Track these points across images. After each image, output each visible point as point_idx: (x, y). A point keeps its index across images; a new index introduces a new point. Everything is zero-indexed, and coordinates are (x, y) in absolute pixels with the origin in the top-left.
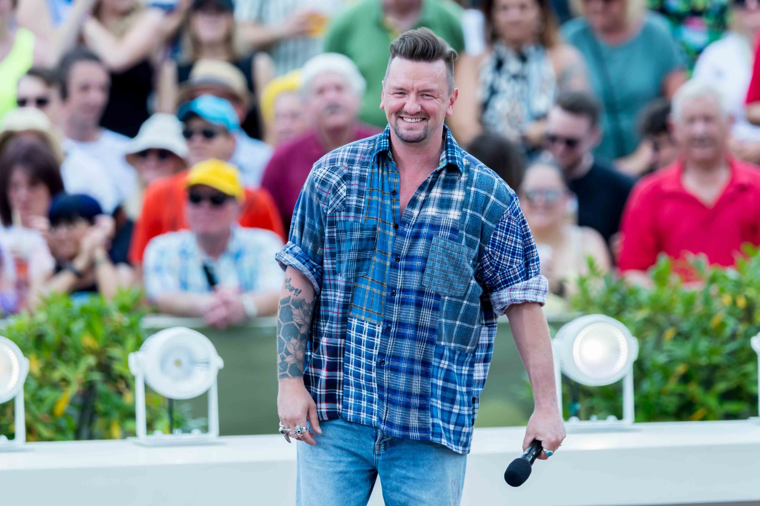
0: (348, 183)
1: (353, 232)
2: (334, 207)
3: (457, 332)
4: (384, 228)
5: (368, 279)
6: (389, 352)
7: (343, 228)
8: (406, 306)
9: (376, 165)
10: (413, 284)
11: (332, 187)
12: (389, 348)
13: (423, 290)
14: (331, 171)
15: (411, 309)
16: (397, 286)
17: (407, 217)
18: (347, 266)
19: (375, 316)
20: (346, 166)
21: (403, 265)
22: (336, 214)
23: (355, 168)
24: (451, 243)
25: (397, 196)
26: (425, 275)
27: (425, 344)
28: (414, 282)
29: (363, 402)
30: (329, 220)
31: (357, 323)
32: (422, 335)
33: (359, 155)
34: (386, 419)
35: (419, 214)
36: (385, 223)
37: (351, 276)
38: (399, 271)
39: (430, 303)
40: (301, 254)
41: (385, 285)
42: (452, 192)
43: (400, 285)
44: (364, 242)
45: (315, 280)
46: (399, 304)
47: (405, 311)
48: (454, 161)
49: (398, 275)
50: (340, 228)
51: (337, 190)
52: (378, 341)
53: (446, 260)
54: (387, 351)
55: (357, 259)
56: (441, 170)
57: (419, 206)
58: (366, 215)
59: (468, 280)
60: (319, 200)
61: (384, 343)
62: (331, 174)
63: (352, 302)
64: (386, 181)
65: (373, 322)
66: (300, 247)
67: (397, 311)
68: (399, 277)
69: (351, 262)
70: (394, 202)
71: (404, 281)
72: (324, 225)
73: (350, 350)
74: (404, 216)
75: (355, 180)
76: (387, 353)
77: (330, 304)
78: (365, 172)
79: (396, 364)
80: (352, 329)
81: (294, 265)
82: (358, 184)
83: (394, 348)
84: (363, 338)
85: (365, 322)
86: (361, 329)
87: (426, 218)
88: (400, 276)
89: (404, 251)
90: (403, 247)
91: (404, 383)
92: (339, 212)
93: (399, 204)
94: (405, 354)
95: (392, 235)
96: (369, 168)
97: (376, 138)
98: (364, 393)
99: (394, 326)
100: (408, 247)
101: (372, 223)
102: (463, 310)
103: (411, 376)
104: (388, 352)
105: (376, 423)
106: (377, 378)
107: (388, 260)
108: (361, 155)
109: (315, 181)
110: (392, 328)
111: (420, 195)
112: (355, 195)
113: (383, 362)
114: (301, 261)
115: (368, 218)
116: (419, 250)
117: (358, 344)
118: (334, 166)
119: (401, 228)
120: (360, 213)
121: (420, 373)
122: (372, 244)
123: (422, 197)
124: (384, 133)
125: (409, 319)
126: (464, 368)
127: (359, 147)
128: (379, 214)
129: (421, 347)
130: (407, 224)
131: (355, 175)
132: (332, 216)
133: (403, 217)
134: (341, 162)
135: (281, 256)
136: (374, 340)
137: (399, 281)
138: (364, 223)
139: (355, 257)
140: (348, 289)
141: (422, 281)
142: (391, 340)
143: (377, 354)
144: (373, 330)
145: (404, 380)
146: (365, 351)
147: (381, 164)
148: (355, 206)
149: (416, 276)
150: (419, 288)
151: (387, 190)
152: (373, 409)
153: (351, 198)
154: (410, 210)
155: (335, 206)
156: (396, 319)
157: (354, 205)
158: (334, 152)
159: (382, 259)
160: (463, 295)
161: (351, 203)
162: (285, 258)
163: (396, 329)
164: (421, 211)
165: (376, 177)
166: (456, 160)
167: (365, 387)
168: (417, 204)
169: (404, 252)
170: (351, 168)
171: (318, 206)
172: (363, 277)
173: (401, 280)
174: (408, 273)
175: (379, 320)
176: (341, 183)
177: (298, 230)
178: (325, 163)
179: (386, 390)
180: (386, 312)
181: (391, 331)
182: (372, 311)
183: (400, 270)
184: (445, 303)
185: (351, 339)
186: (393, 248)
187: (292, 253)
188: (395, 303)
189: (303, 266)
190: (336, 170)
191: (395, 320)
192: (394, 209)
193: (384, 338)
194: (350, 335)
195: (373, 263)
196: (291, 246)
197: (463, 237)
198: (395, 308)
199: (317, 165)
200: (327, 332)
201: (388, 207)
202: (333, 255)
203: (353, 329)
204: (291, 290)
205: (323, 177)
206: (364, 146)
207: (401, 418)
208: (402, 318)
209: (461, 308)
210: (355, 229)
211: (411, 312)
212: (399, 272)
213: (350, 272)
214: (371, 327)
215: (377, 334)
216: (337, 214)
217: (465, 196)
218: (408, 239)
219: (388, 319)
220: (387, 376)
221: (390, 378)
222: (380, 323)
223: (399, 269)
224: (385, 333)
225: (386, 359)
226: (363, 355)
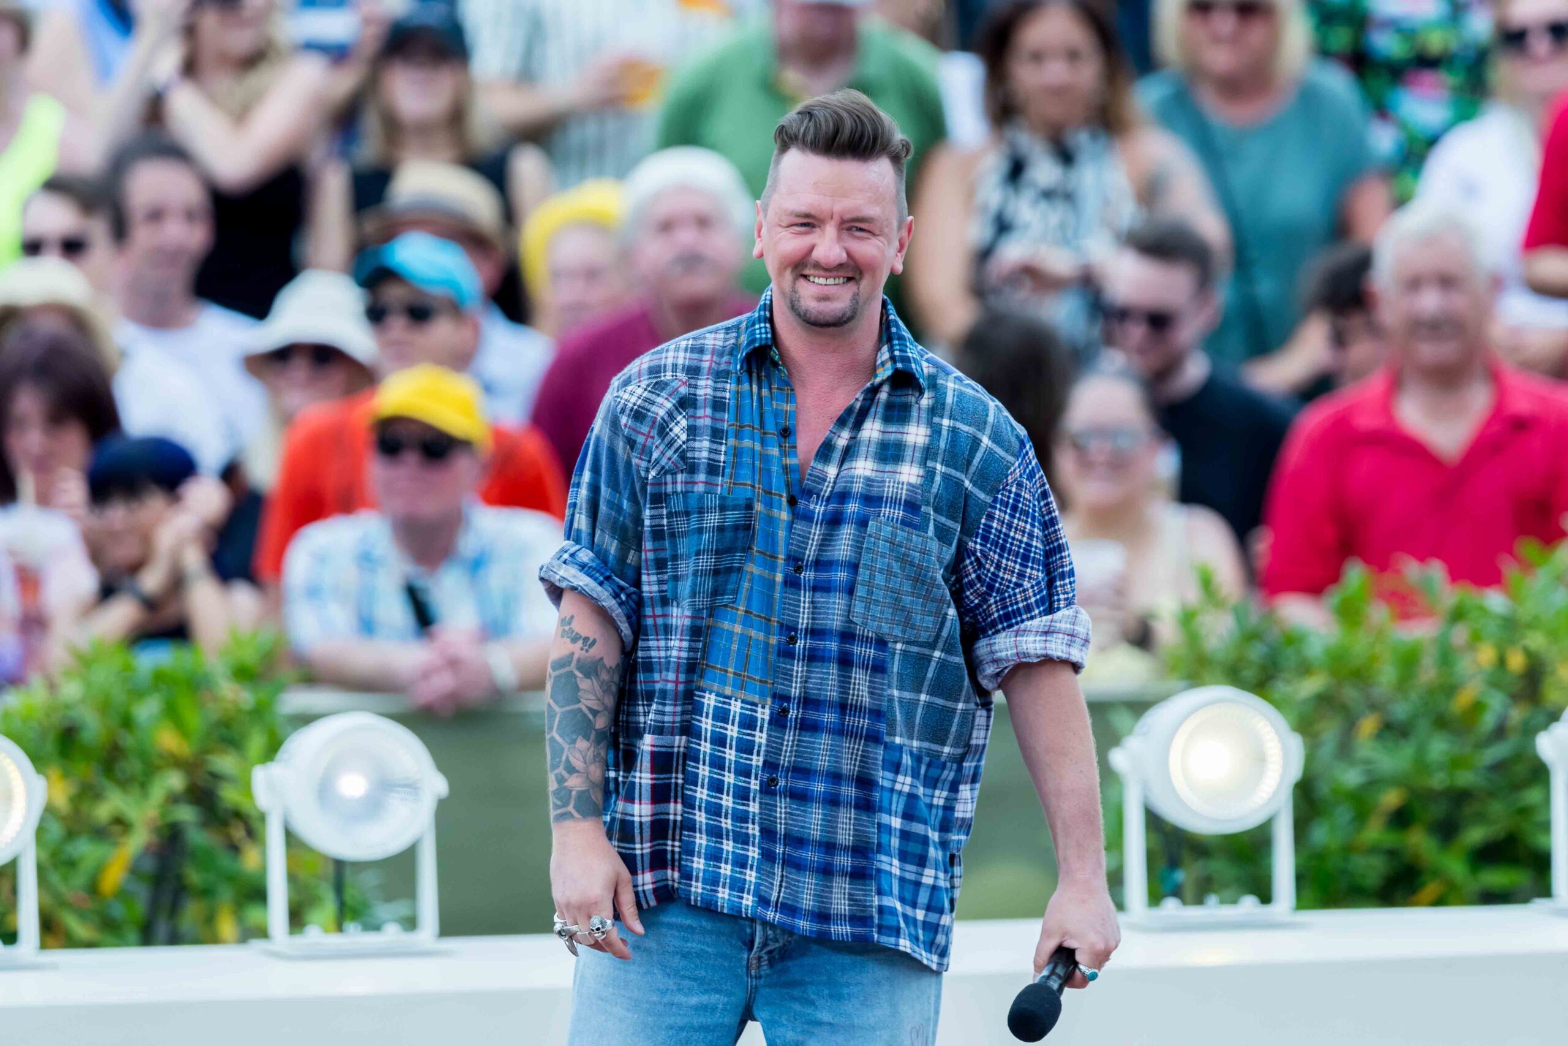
0: (689, 414)
1: (704, 513)
2: (663, 464)
3: (923, 718)
4: (769, 505)
5: (737, 609)
6: (787, 759)
7: (681, 508)
8: (819, 664)
9: (745, 376)
10: (834, 620)
11: (657, 423)
12: (786, 751)
13: (852, 631)
14: (653, 390)
15: (831, 671)
16: (798, 622)
17: (814, 481)
18: (694, 585)
19: (755, 688)
20: (684, 380)
21: (809, 580)
22: (665, 478)
23: (701, 383)
24: (905, 532)
25: (792, 438)
26: (855, 600)
27: (863, 741)
28: (834, 614)
29: (723, 865)
30: (653, 492)
31: (716, 701)
32: (856, 724)
33: (707, 357)
34: (780, 900)
35: (838, 475)
36: (771, 493)
37: (703, 605)
38: (802, 592)
39: (866, 658)
40: (594, 565)
41: (774, 621)
42: (904, 428)
43: (805, 621)
44: (729, 535)
45: (624, 619)
46: (803, 660)
47: (819, 676)
48: (907, 364)
49: (800, 601)
50: (675, 508)
51: (668, 430)
52: (762, 738)
53: (896, 567)
54: (782, 758)
55: (714, 570)
56: (881, 385)
57: (838, 459)
58: (731, 479)
59: (942, 608)
60: (630, 451)
61: (774, 742)
62: (653, 397)
63: (703, 659)
64: (767, 408)
65: (750, 698)
66: (592, 551)
67: (799, 675)
68: (802, 605)
69: (701, 576)
70: (785, 451)
71: (813, 613)
72: (642, 502)
73: (699, 758)
74: (808, 480)
75: (705, 407)
76: (782, 762)
77: (656, 667)
78: (724, 390)
79: (801, 784)
80: (704, 715)
81: (581, 587)
82: (711, 415)
83: (796, 751)
84: (729, 733)
85: (733, 699)
86: (726, 714)
87: (852, 482)
88: (804, 602)
89: (810, 551)
90: (808, 543)
91: (819, 822)
92: (672, 474)
93: (795, 455)
94: (820, 763)
95: (786, 519)
96: (730, 384)
97: (740, 323)
98: (728, 846)
99: (795, 706)
100: (819, 542)
101: (743, 493)
102: (933, 670)
103: (834, 808)
104: (784, 760)
105: (750, 908)
106: (760, 814)
107: (779, 569)
108: (712, 357)
109: (620, 413)
110: (791, 711)
111: (839, 436)
112: (706, 438)
113: (773, 781)
114: (595, 579)
115: (734, 484)
116: (843, 547)
117: (719, 746)
118: (659, 379)
119: (802, 503)
120: (717, 475)
121: (853, 803)
122: (743, 537)
123: (843, 439)
124: (760, 310)
125: (827, 691)
126: (937, 792)
127: (706, 342)
128: (757, 477)
129: (853, 748)
130: (815, 496)
131: (703, 398)
132: (658, 483)
133: (806, 482)
134: (673, 372)
135: (552, 571)
136: (754, 736)
137: (804, 613)
138: (726, 495)
139: (710, 566)
140: (696, 632)
141: (849, 611)
142: (789, 736)
143: (760, 764)
144: (751, 715)
145: (820, 816)
146: (733, 758)
147: (754, 375)
148: (706, 461)
149: (837, 601)
150: (844, 627)
151: (770, 427)
152: (745, 880)
153: (697, 445)
154: (820, 466)
155: (663, 462)
156: (798, 691)
157: (705, 458)
158: (656, 353)
159: (766, 569)
160: (931, 640)
161: (697, 455)
162: (562, 573)
163: (798, 712)
164: (842, 469)
165: (748, 401)
166: (910, 362)
167: (731, 834)
168: (833, 455)
169: (811, 553)
170: (694, 383)
171: (628, 464)
172: (726, 606)
173: (806, 611)
174: (822, 597)
175: (762, 695)
176: (676, 413)
177: (586, 516)
178: (639, 375)
179: (780, 839)
180: (778, 677)
181: (790, 716)
182: (748, 677)
183: (805, 590)
184: (897, 657)
185: (701, 735)
186: (788, 544)
187: (576, 564)
188: (797, 658)
189: (599, 588)
190: (663, 389)
191: (797, 694)
192: (786, 465)
193: (775, 731)
194: (701, 727)
195: (748, 577)
196: (573, 550)
197: (929, 519)
198: (795, 668)
199: (621, 380)
200: (652, 723)
201: (775, 461)
202: (660, 565)
203: (707, 714)
204: (574, 640)
205: (638, 404)
206: (715, 339)
207: (814, 895)
208: (812, 689)
209: (928, 667)
210: (707, 508)
211: (831, 677)
212: (802, 595)
213: (699, 598)
214: (747, 709)
215: (759, 724)
216: (669, 478)
217: (930, 436)
218: (819, 526)
219: (781, 693)
220: (783, 810)
221: (790, 813)
222: (765, 700)
223: (802, 588)
224: (777, 721)
225: (779, 774)
226: (729, 768)
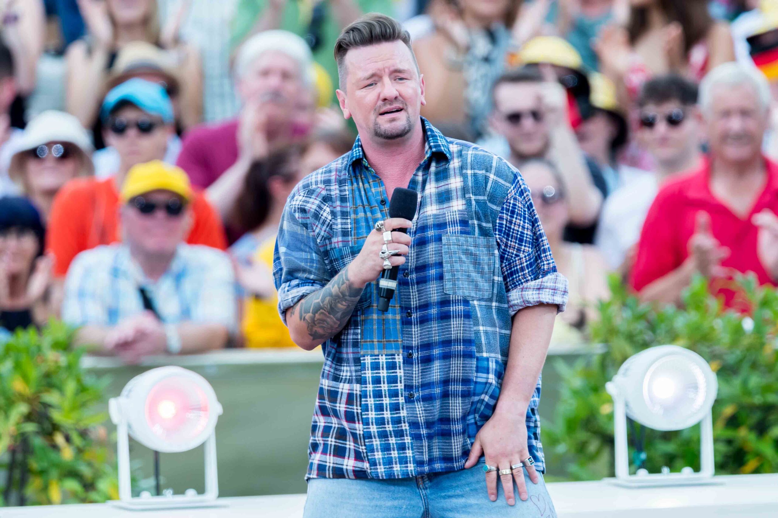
0: (329, 205)
1: (344, 258)
6: (417, 381)
8: (427, 324)
10: (432, 297)
12: (415, 377)
13: (448, 299)
14: (307, 195)
15: (435, 325)
16: (411, 304)
19: (392, 346)
20: (323, 188)
21: (413, 279)
22: (325, 242)
23: (332, 188)
24: (463, 237)
26: (445, 282)
28: (432, 294)
29: (392, 452)
31: (371, 359)
32: (456, 350)
33: (333, 174)
35: (418, 218)
38: (410, 286)
39: (460, 311)
41: (397, 307)
42: (448, 182)
43: (415, 302)
46: (417, 324)
49: (410, 292)
51: (320, 215)
52: (401, 372)
54: (414, 381)
58: (356, 236)
59: (491, 277)
61: (408, 373)
62: (308, 199)
63: (362, 338)
65: (390, 352)
67: (416, 332)
68: (411, 294)
70: (386, 213)
71: (419, 297)
73: (366, 395)
75: (337, 201)
76: (414, 384)
78: (345, 190)
79: (428, 392)
80: (366, 369)
82: (340, 205)
83: (421, 376)
84: (381, 375)
86: (378, 365)
87: (427, 220)
88: (413, 292)
90: (409, 259)
92: (329, 239)
94: (435, 377)
96: (348, 186)
98: (393, 441)
99: (416, 350)
103: (446, 399)
104: (416, 382)
105: (413, 471)
106: (408, 416)
108: (336, 173)
110: (414, 354)
112: (339, 217)
113: (412, 395)
115: (358, 238)
116: (430, 256)
117: (377, 384)
118: (309, 190)
120: (348, 236)
121: (460, 394)
125: (432, 337)
127: (332, 166)
131: (335, 196)
132: (323, 245)
134: (316, 185)
136: (396, 372)
137: (413, 299)
138: (355, 245)
140: (355, 324)
141: (443, 289)
142: (416, 368)
143: (403, 387)
144: (392, 361)
146: (386, 388)
149: (432, 286)
150: (442, 298)
152: (407, 456)
153: (336, 221)
156: (416, 342)
157: (340, 229)
160: (490, 296)
163: (418, 354)
164: (420, 214)
165: (358, 193)
166: (441, 147)
167: (393, 433)
169: (411, 264)
170: (329, 188)
173: (414, 296)
174: (422, 287)
175: (397, 349)
176: (322, 206)
179: (422, 426)
180: (404, 337)
181: (414, 357)
182: (386, 341)
188: (413, 324)
190: (312, 194)
191: (416, 344)
193: (407, 367)
194: (365, 377)
197: (474, 227)
198: (413, 330)
203: (368, 368)
205: (301, 204)
206: (337, 164)
208: (424, 338)
210: (345, 255)
211: (435, 329)
212: (411, 288)
214: (389, 359)
215: (398, 365)
216: (327, 241)
217: (463, 181)
218: (412, 248)
219: (407, 345)
220: (420, 409)
221: (424, 410)
222: (399, 351)
223: (410, 284)
224: (407, 361)
225: (414, 391)
226: (385, 395)
